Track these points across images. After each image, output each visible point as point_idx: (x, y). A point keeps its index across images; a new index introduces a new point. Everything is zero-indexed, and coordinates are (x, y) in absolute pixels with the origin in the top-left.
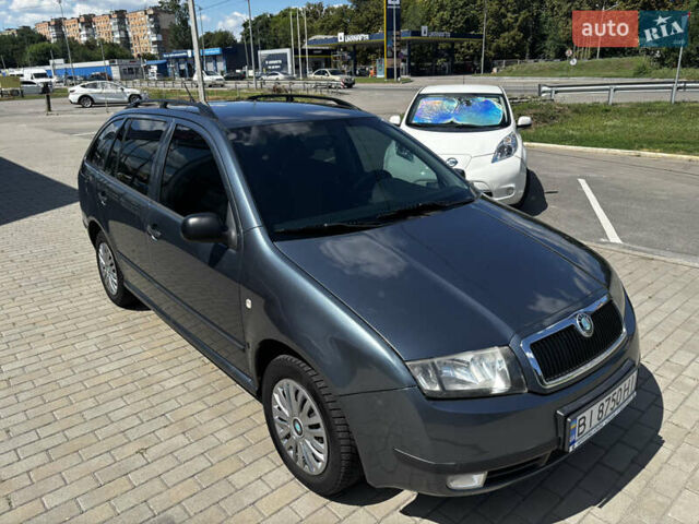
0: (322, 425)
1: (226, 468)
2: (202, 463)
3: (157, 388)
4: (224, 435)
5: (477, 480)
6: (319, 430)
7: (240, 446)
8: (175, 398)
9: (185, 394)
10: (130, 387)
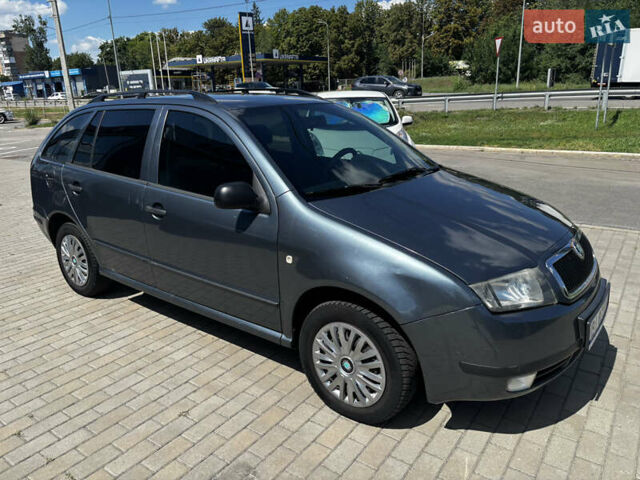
0: (379, 357)
1: (273, 417)
2: (248, 416)
3: (167, 361)
4: (255, 391)
5: (525, 382)
6: (376, 362)
7: (276, 398)
8: (191, 367)
9: (197, 363)
10: (140, 364)
